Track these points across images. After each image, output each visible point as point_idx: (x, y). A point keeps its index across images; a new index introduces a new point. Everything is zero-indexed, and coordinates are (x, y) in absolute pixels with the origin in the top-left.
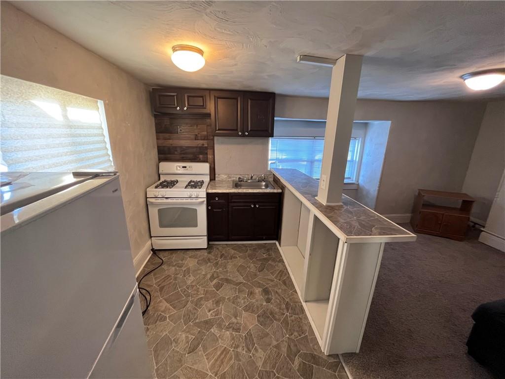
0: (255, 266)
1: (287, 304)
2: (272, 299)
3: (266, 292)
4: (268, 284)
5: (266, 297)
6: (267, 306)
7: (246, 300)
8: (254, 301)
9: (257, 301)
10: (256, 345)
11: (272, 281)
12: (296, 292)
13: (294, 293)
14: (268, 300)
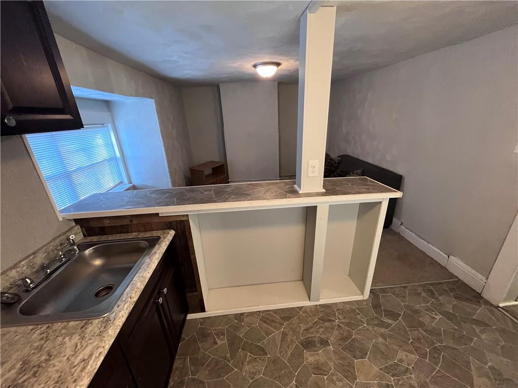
0: (249, 363)
1: (322, 319)
2: (320, 337)
3: (308, 344)
4: (292, 341)
5: (318, 345)
6: (333, 345)
7: (334, 378)
8: (331, 364)
9: (330, 359)
10: (396, 361)
11: (284, 335)
12: (301, 308)
13: (302, 310)
14: (324, 343)
